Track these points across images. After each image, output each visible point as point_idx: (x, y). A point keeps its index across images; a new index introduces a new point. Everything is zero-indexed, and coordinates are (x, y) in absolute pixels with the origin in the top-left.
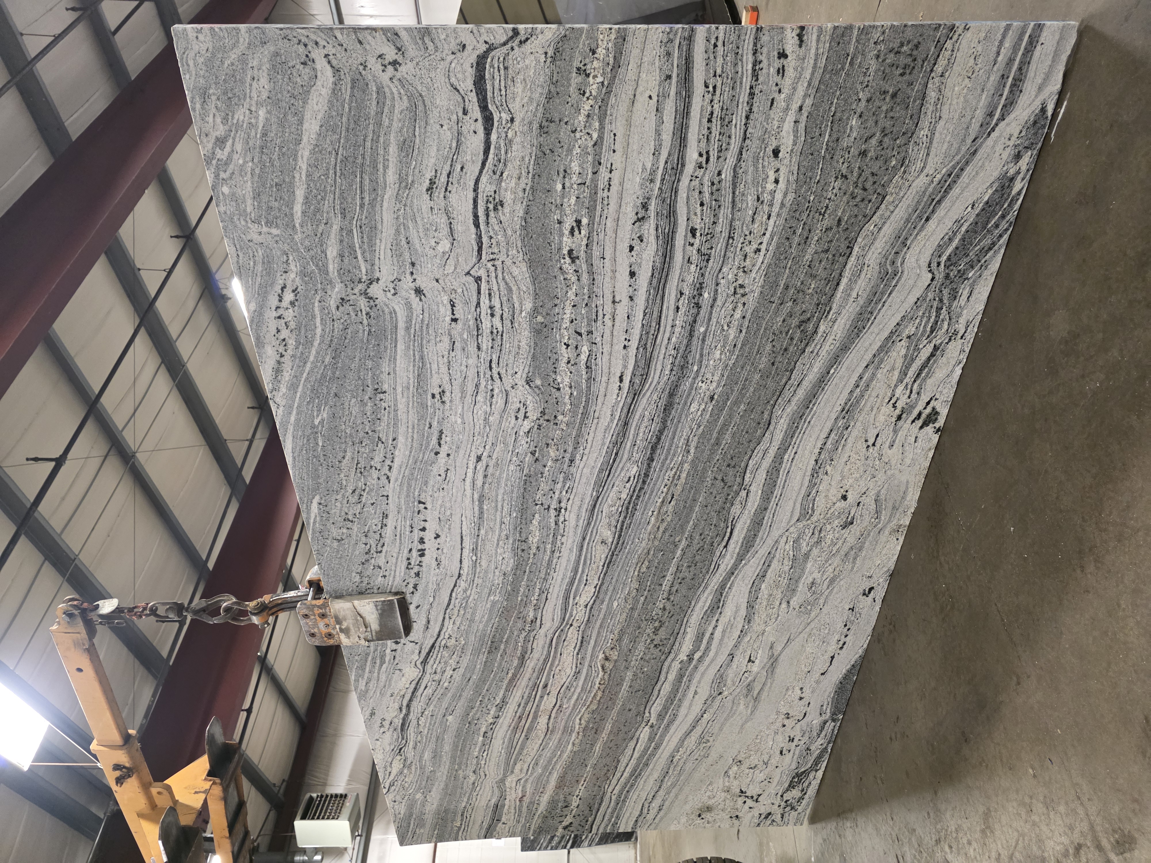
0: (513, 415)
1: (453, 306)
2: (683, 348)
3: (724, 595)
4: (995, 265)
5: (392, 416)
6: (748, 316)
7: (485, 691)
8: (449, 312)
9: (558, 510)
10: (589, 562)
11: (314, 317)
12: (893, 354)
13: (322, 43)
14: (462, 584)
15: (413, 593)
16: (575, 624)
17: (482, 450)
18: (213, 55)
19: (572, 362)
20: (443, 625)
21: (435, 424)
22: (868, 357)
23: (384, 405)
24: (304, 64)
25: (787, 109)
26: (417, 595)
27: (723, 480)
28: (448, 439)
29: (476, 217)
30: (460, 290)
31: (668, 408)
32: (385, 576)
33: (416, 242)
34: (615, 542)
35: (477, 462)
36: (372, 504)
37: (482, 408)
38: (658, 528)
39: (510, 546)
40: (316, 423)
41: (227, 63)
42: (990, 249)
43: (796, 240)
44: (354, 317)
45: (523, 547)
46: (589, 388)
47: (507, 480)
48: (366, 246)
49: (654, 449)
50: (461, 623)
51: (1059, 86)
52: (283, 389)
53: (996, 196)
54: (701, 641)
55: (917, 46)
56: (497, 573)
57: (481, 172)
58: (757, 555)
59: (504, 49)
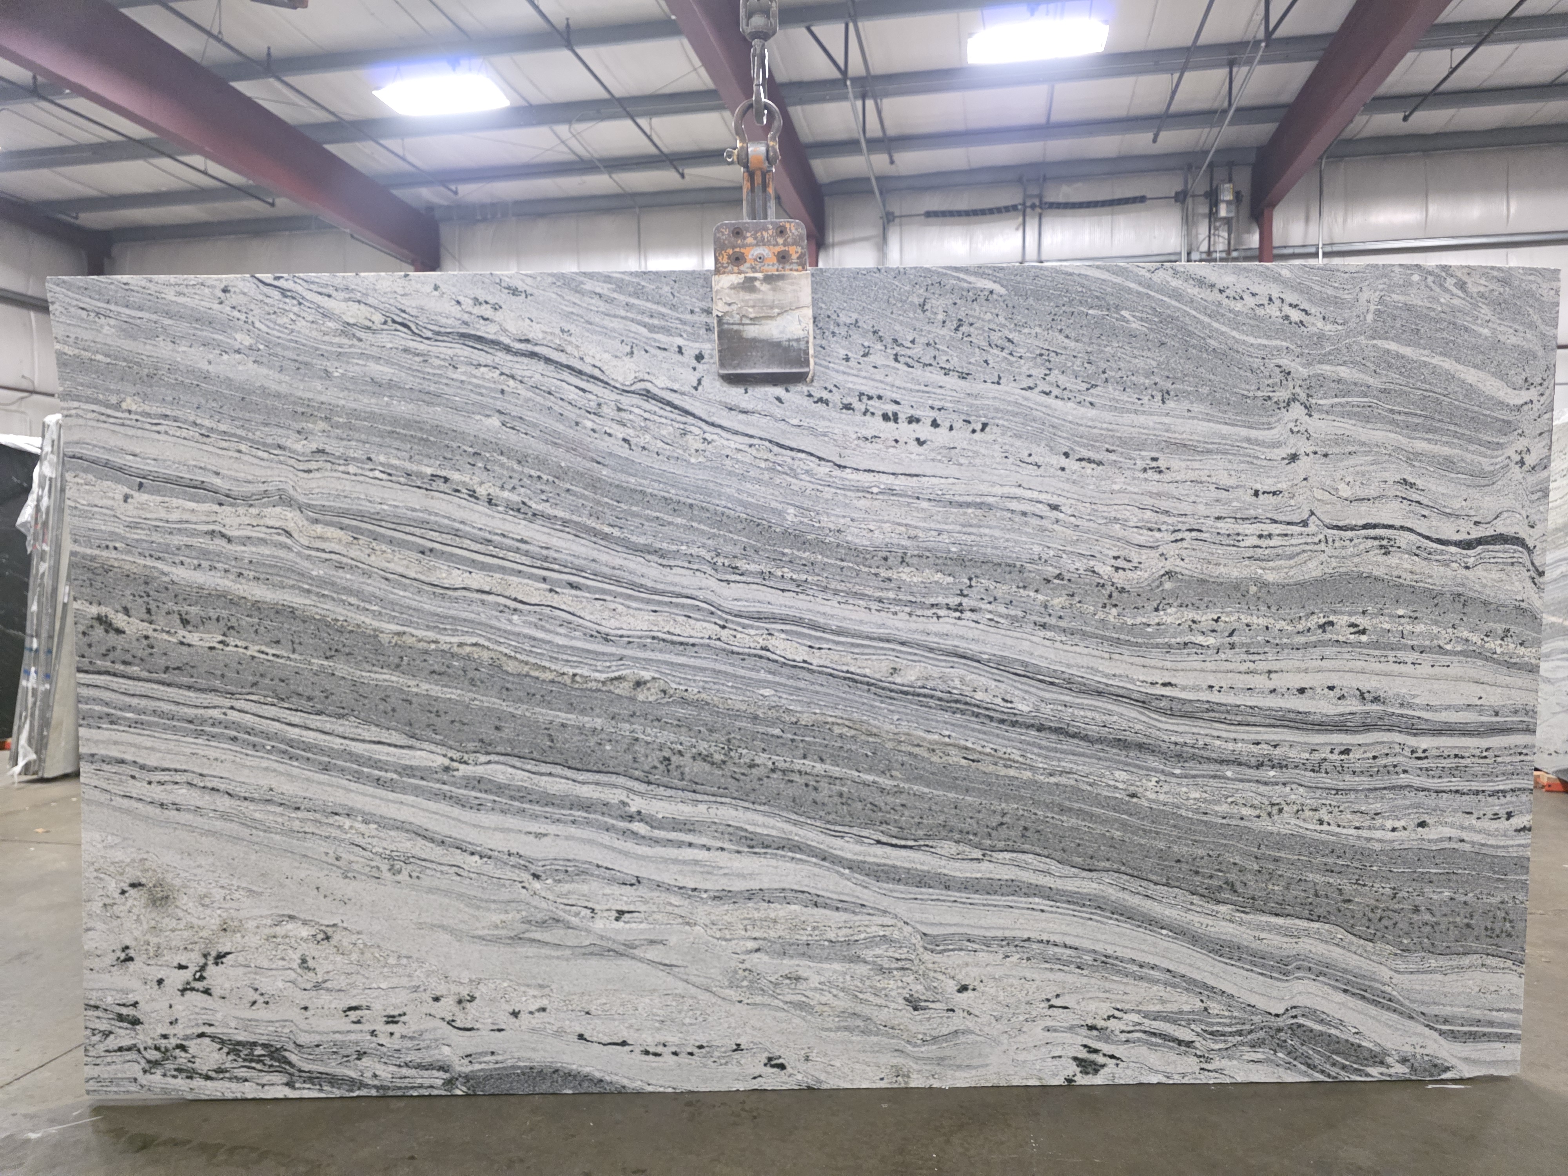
0: (1121, 553)
1: (1274, 493)
2: (1205, 754)
3: (780, 852)
4: (1290, 1077)
5: (1129, 406)
6: (1243, 823)
7: (568, 486)
8: (1266, 488)
9: (959, 608)
10: (856, 650)
11: (1269, 337)
12: (1184, 998)
13: (1542, 399)
14: (823, 470)
15: (810, 395)
16: (724, 634)
17: (1069, 512)
18: (1537, 300)
19: (1194, 626)
20: (736, 433)
21: (1113, 457)
22: (1182, 970)
23: (1145, 400)
24: (1526, 380)
25: (1462, 828)
26: (807, 403)
27: (1002, 824)
28: (1089, 471)
29: (1375, 526)
30: (1292, 502)
31: (1122, 744)
32: (847, 359)
33: (1351, 461)
34: (893, 687)
35: (1050, 505)
36: (986, 362)
37: (1134, 517)
38: (918, 745)
39: (895, 541)
40: (1123, 313)
41: (1531, 311)
42: (1309, 1066)
43: (1330, 860)
44: (1267, 382)
45: (891, 559)
46: (1157, 646)
47: (1016, 542)
48: (1348, 408)
49: (1057, 731)
50: (738, 461)
51: (1467, 1075)
52: (1175, 283)
53: (1366, 1054)
54: (674, 829)
55: (1509, 935)
56: (842, 521)
57: (1420, 535)
58: (859, 888)
59: (1528, 564)
